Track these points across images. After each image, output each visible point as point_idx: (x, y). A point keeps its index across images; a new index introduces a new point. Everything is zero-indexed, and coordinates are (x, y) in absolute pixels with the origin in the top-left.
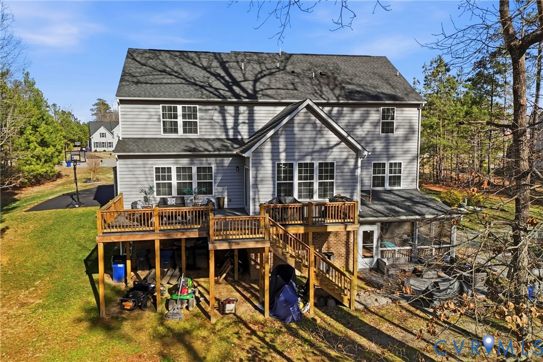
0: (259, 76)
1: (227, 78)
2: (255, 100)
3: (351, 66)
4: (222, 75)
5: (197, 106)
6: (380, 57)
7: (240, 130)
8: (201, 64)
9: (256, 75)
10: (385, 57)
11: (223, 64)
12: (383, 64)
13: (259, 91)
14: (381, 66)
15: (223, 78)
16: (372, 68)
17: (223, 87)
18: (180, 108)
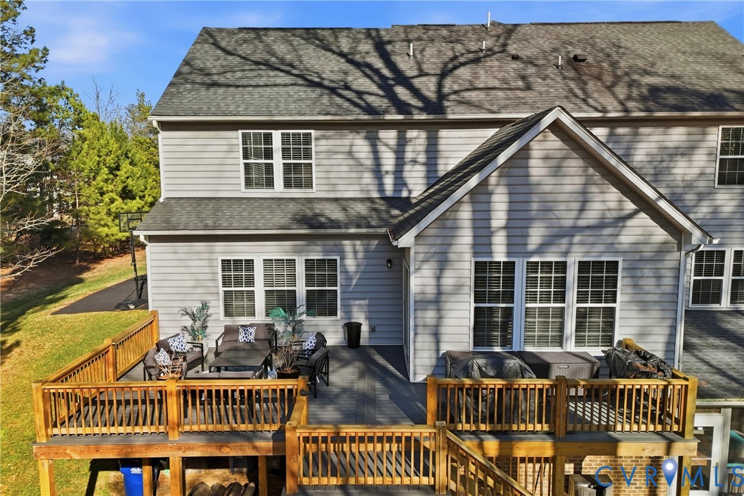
0: (450, 66)
1: (386, 72)
2: (441, 116)
3: (639, 42)
4: (376, 67)
5: (312, 131)
6: (702, 22)
7: (409, 181)
8: (338, 47)
9: (446, 64)
10: (712, 22)
11: (381, 47)
12: (710, 36)
13: (449, 94)
14: (707, 40)
15: (377, 71)
16: (687, 43)
17: (374, 88)
18: (277, 135)
